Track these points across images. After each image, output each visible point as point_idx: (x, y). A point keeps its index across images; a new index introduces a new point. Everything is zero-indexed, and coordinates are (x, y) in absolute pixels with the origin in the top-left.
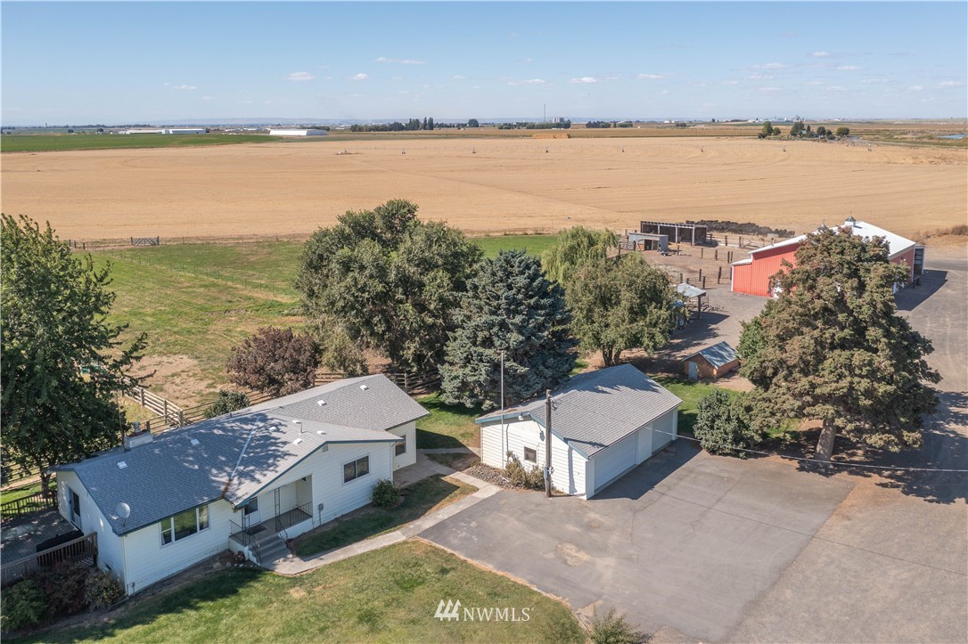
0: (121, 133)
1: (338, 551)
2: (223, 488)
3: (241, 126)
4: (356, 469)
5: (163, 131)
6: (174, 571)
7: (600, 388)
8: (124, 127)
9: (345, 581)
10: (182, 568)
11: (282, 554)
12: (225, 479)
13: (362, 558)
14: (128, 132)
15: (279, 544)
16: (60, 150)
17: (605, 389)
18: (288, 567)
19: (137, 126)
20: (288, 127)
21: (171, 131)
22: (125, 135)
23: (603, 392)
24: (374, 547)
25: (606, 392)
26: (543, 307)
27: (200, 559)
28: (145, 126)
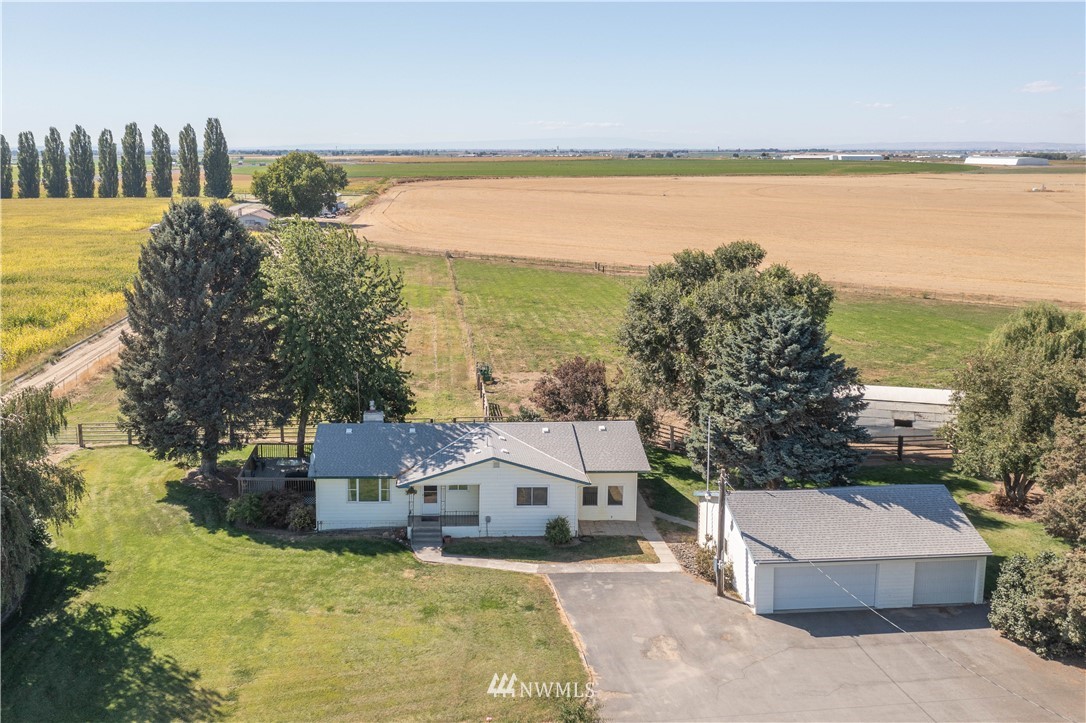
0: (784, 158)
1: (473, 559)
2: (404, 469)
3: (941, 152)
4: (532, 496)
5: (831, 157)
6: (358, 526)
7: (859, 498)
8: (788, 151)
9: (449, 581)
10: (364, 526)
11: (434, 545)
12: (409, 465)
13: (480, 572)
14: (791, 158)
15: (437, 536)
16: (707, 175)
17: (865, 501)
18: (429, 555)
19: (814, 151)
20: (995, 153)
21: (840, 157)
22: (789, 161)
23: (859, 504)
24: (499, 567)
25: (864, 506)
26: (794, 381)
27: (387, 525)
28: (822, 151)
